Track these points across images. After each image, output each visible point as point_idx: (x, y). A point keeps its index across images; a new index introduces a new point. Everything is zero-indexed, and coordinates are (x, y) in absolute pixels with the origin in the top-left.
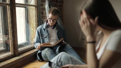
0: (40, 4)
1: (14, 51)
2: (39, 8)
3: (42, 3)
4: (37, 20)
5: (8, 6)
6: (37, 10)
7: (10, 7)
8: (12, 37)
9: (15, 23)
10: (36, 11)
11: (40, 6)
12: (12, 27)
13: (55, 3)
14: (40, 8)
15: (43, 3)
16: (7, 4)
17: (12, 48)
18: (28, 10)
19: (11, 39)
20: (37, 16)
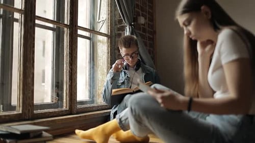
0: (115, 34)
1: (69, 104)
2: (113, 40)
3: (119, 32)
4: (109, 60)
5: (65, 29)
6: (111, 43)
7: (70, 30)
8: (68, 80)
9: (75, 57)
10: (109, 44)
11: (115, 38)
12: (70, 63)
13: (141, 32)
14: (115, 40)
15: (121, 32)
16: (66, 25)
17: (68, 99)
18: (95, 44)
19: (67, 83)
20: (109, 53)
